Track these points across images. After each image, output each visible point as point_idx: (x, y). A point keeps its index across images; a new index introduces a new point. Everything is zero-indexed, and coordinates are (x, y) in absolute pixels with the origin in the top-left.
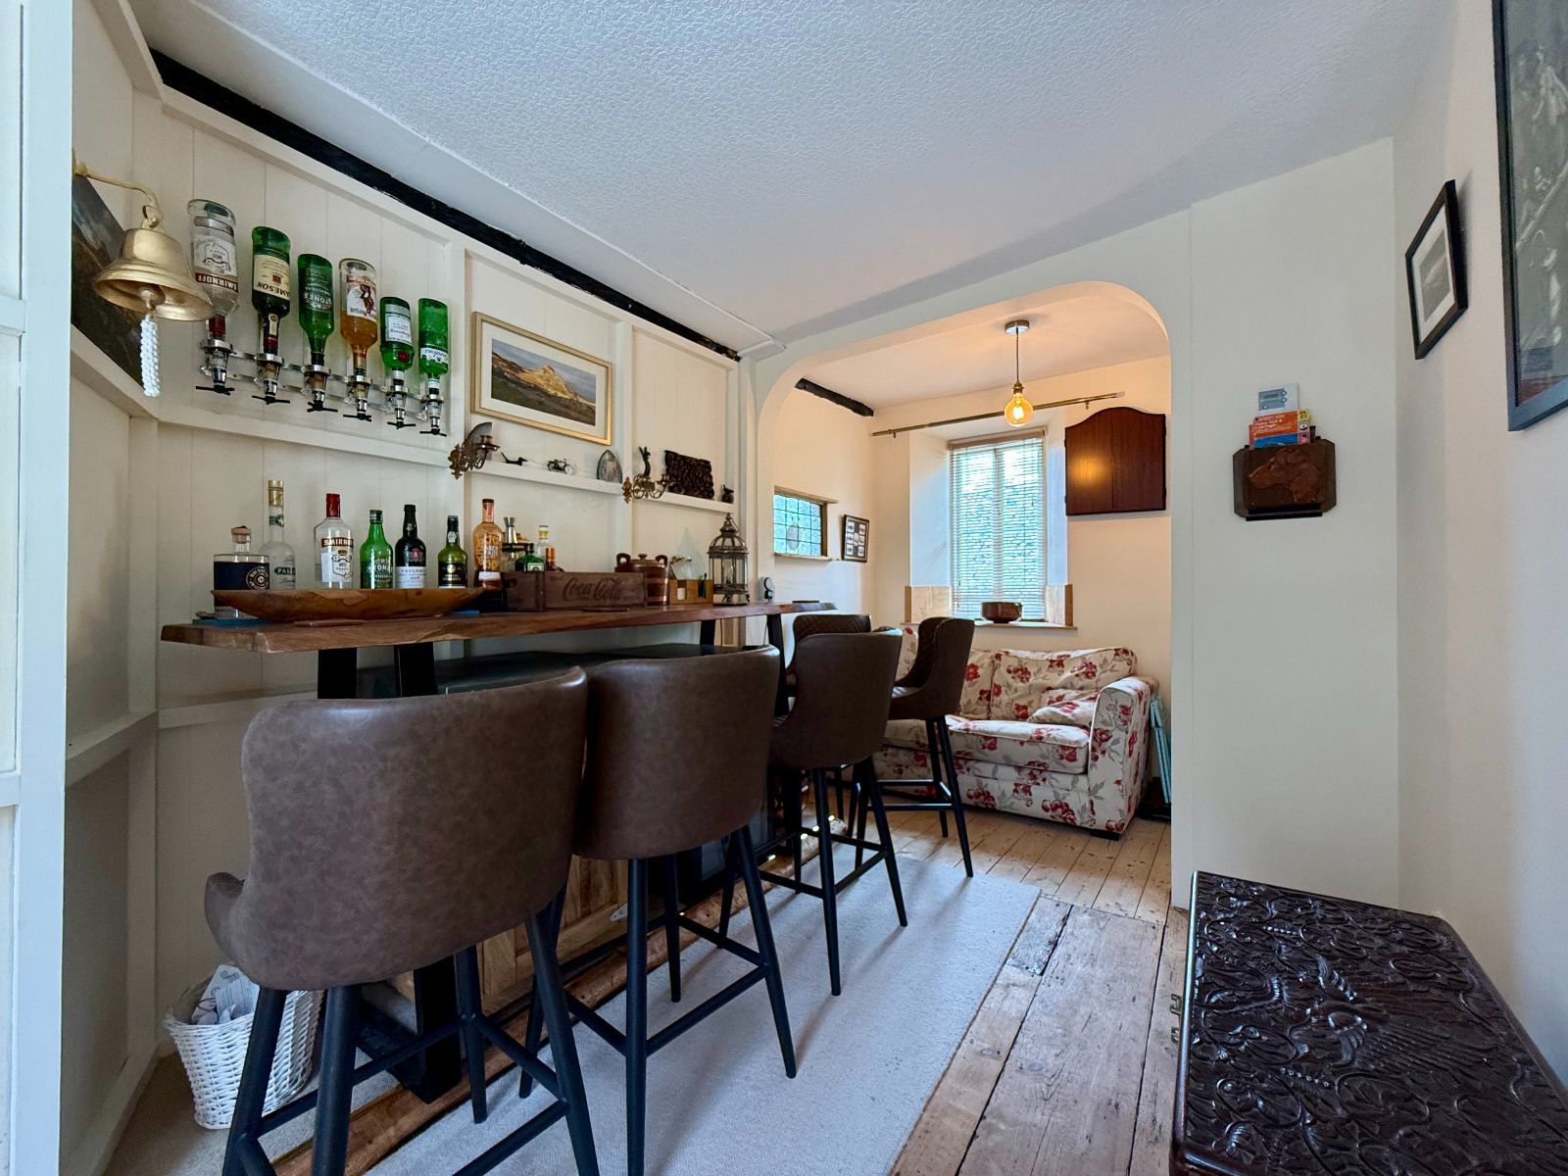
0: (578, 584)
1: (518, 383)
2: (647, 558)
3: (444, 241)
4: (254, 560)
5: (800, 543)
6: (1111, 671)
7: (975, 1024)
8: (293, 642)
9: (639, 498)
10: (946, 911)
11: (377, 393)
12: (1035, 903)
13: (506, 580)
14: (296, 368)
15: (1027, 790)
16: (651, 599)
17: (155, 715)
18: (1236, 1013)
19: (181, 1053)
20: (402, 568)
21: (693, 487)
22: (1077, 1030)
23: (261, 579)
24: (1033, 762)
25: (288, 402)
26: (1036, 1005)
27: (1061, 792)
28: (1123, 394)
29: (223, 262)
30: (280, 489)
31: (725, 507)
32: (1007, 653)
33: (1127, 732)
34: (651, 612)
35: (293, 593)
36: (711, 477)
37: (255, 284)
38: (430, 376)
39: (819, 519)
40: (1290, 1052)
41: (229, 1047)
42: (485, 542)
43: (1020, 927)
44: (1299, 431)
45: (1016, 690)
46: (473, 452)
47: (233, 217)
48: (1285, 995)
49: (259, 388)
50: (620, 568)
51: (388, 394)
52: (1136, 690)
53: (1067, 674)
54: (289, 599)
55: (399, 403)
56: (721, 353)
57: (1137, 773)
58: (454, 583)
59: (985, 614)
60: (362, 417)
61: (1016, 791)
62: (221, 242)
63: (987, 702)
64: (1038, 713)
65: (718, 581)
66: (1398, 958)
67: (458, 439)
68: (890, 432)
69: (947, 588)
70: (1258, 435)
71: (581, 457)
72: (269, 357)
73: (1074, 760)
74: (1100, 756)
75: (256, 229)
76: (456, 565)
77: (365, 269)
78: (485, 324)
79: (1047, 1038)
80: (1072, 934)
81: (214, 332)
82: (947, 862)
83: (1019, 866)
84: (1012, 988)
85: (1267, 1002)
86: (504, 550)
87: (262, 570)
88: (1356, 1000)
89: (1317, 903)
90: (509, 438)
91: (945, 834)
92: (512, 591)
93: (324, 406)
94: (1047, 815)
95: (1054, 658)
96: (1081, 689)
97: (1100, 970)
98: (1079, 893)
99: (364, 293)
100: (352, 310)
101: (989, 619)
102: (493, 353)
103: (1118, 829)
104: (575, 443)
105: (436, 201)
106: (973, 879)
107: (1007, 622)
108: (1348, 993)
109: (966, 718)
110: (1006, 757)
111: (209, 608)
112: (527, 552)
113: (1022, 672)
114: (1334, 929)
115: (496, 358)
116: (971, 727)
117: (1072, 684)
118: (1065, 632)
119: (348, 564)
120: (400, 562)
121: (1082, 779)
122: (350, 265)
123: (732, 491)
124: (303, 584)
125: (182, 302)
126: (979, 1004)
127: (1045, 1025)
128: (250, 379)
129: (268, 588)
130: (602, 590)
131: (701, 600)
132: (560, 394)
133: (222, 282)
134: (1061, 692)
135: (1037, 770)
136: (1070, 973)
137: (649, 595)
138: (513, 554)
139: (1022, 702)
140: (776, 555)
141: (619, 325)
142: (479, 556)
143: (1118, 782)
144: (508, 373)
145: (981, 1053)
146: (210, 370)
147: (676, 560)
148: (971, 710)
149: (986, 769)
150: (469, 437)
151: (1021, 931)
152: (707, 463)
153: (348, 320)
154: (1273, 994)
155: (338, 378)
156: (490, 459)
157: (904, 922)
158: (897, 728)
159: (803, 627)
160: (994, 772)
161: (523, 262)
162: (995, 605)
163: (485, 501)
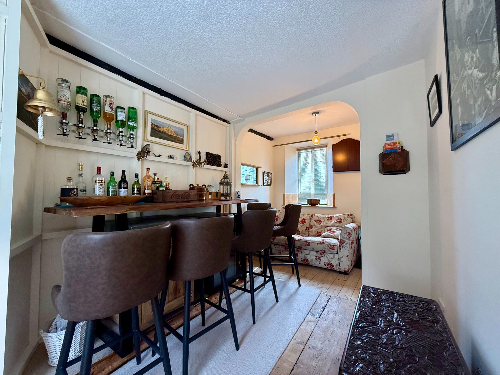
0: (176, 194)
1: (159, 131)
2: (199, 186)
3: (136, 89)
4: (73, 187)
5: (250, 181)
6: (347, 221)
7: (297, 334)
8: (82, 214)
9: (197, 167)
10: (291, 297)
11: (114, 135)
12: (319, 295)
13: (153, 193)
14: (89, 128)
15: (319, 258)
16: (200, 198)
17: (41, 235)
18: (366, 329)
19: (45, 342)
20: (121, 189)
21: (215, 163)
22: (328, 336)
23: (75, 193)
24: (321, 250)
25: (86, 139)
26: (317, 327)
27: (330, 259)
28: (350, 134)
29: (66, 97)
30: (82, 165)
31: (225, 169)
32: (315, 215)
33: (350, 241)
34: (200, 203)
35: (85, 198)
36: (221, 160)
37: (77, 103)
38: (131, 130)
39: (256, 173)
40: (380, 342)
41: (59, 340)
42: (147, 181)
43: (314, 303)
44: (398, 148)
45: (317, 227)
46: (143, 154)
47: (70, 83)
48: (382, 324)
49: (77, 134)
50: (191, 189)
51: (118, 135)
52: (353, 227)
53: (333, 222)
54: (83, 200)
55: (121, 139)
56: (224, 122)
57: (354, 254)
58: (137, 194)
59: (308, 202)
60: (109, 143)
61: (316, 259)
62: (66, 91)
63: (308, 231)
64: (324, 234)
65: (222, 192)
66: (418, 312)
67: (139, 149)
68: (278, 145)
69: (296, 194)
70: (386, 149)
71: (179, 154)
72: (80, 125)
73: (334, 249)
74: (342, 248)
75: (77, 86)
76: (137, 188)
77: (111, 98)
78: (149, 114)
79: (319, 338)
80: (330, 305)
81: (63, 118)
82: (293, 282)
83: (315, 283)
84: (309, 322)
85: (376, 326)
86: (153, 183)
87: (76, 190)
88: (403, 326)
89: (398, 295)
90: (155, 149)
91: (293, 273)
92: (155, 196)
93: (97, 140)
94: (326, 267)
95: (329, 217)
96: (337, 227)
97: (338, 317)
98: (334, 292)
99: (110, 105)
100: (107, 110)
101: (309, 204)
102: (151, 123)
103: (348, 272)
104: (177, 150)
105: (134, 77)
106: (301, 287)
107: (315, 205)
108: (401, 324)
109: (302, 236)
110: (313, 248)
111: (59, 202)
112: (160, 184)
113: (319, 221)
114: (401, 304)
115: (152, 124)
116: (302, 239)
117: (334, 225)
118: (333, 208)
119: (103, 188)
120: (120, 187)
121: (336, 255)
122: (106, 97)
123: (227, 164)
124: (89, 194)
125: (52, 111)
126: (298, 327)
127: (319, 334)
128: (74, 131)
129: (77, 196)
130: (184, 196)
131: (217, 198)
132: (172, 135)
133: (66, 103)
134: (331, 227)
135: (322, 252)
136: (328, 317)
137: (199, 197)
138: (156, 185)
139: (319, 231)
140: (241, 184)
141: (191, 114)
142: (145, 185)
143: (347, 256)
144: (156, 128)
145: (298, 343)
146: (62, 129)
147: (209, 186)
148: (303, 233)
149: (307, 252)
150: (143, 149)
151: (314, 304)
152: (220, 155)
153: (105, 114)
154: (378, 324)
155: (102, 131)
156: (149, 155)
157: (277, 301)
158: (279, 239)
159: (249, 207)
160: (309, 253)
161: (161, 95)
162: (311, 200)
163: (147, 168)
